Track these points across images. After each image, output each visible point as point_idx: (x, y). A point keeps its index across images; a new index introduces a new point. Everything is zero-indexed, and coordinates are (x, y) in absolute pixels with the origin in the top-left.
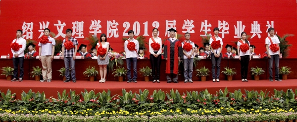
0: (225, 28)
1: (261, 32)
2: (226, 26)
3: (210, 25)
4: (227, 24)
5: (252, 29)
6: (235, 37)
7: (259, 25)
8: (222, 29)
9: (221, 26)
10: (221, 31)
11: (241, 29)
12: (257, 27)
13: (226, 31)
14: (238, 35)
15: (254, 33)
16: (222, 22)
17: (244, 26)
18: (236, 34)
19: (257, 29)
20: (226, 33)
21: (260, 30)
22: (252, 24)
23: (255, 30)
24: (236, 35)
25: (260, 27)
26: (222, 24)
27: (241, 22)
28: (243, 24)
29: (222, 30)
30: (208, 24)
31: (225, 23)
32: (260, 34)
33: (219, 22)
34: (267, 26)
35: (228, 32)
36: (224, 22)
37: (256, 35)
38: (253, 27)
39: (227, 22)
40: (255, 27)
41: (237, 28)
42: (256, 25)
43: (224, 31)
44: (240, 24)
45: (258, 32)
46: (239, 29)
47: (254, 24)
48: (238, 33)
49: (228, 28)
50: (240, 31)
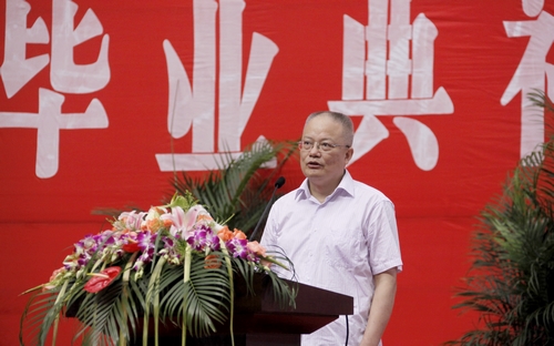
0: (69, 76)
1: (443, 104)
2: (85, 54)
4: (92, 26)
5: (351, 72)
6: (166, 162)
7: (425, 29)
8: (43, 79)
9: (33, 50)
10: (27, 100)
11: (230, 76)
12: (400, 50)
13: (75, 103)
14: (202, 142)
15: (370, 111)
17: (265, 50)
18: (176, 130)
19: (399, 67)
20: (74, 121)
22: (349, 23)
23: (376, 79)
24: (184, 145)
25: (440, 47)
26: (38, 33)
27: (233, 6)
28: (251, 25)
31: (70, 25)
32: (428, 120)
33: (17, 8)
34: (514, 29)
35: (96, 117)
36: (64, 8)
37: (384, 133)
38: (363, 47)
39: (90, 15)
40: (377, 54)
41: (196, 66)
42: (389, 23)
43: (62, 99)
44: (221, 23)
45: (409, 97)
46: (214, 79)
47: (371, 17)
48: (197, 122)
49: (98, 75)
50: (221, 101)
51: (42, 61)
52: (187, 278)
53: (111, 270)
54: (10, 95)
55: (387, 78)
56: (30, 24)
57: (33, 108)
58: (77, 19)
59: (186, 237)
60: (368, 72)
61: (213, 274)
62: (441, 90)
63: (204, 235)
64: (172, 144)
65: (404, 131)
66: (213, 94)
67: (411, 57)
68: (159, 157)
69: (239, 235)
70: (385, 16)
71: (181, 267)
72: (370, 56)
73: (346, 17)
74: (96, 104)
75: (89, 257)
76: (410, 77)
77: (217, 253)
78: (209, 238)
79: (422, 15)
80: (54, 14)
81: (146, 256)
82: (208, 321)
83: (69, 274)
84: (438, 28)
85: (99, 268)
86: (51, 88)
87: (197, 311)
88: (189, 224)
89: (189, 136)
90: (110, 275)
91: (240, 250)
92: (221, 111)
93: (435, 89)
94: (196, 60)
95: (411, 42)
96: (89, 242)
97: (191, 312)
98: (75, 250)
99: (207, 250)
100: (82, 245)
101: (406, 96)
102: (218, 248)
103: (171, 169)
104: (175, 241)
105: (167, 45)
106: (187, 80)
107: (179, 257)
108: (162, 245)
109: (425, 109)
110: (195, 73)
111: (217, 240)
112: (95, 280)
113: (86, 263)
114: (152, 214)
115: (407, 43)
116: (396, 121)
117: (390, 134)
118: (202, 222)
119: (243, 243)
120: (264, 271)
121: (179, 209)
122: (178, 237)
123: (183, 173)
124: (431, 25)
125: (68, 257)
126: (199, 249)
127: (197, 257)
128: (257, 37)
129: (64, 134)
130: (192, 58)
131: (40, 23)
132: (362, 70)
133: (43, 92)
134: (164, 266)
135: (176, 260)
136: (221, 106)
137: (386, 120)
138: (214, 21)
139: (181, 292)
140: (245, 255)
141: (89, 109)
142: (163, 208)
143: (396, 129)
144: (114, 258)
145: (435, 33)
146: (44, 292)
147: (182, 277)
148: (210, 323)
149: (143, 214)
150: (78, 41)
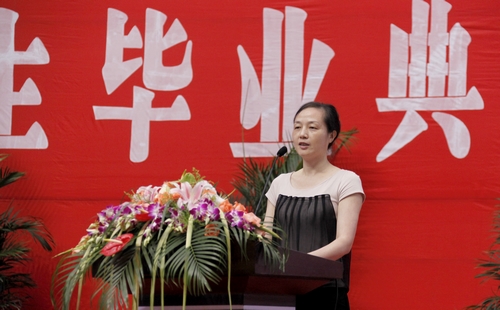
1: (475, 101)
2: (172, 57)
3: (38, 53)
4: (178, 34)
5: (396, 73)
6: (239, 150)
7: (460, 37)
8: (137, 79)
9: (129, 54)
10: (123, 96)
11: (294, 76)
12: (438, 55)
13: (163, 99)
14: (269, 132)
15: (412, 107)
16: (136, 21)
17: (323, 54)
18: (248, 123)
19: (437, 69)
20: (162, 115)
21: (470, 83)
22: (395, 31)
23: (417, 80)
24: (254, 135)
25: (472, 51)
26: (134, 40)
27: (297, 16)
28: (311, 33)
29: (137, 92)
30: (22, 44)
31: (161, 32)
32: (461, 115)
33: (116, 18)
35: (180, 111)
36: (155, 18)
37: (424, 126)
38: (407, 52)
39: (177, 23)
40: (419, 58)
41: (264, 68)
42: (429, 31)
43: (152, 95)
44: (286, 30)
45: (446, 95)
46: (280, 78)
47: (414, 26)
48: (264, 115)
49: (182, 75)
50: (285, 97)
51: (136, 63)
52: (188, 244)
53: (124, 236)
54: (109, 91)
55: (427, 78)
56: (127, 32)
57: (128, 102)
58: (166, 28)
59: (190, 208)
60: (410, 73)
61: (211, 241)
62: (474, 89)
63: (205, 206)
64: (243, 134)
65: (441, 124)
66: (279, 92)
67: (447, 60)
68: (233, 146)
69: (238, 207)
70: (426, 25)
71: (184, 235)
72: (412, 59)
73: (393, 26)
74: (180, 100)
75: (107, 225)
76: (447, 77)
77: (216, 223)
78: (210, 209)
79: (458, 24)
80: (147, 24)
81: (154, 224)
82: (204, 282)
83: (92, 240)
84: (471, 36)
85: (116, 235)
86: (144, 87)
87: (196, 273)
88: (196, 198)
89: (258, 128)
90: (124, 240)
91: (237, 220)
92: (285, 106)
93: (468, 89)
94: (264, 63)
95: (448, 47)
96: (110, 212)
97: (191, 273)
98: (98, 219)
99: (207, 220)
100: (105, 214)
101: (443, 94)
102: (218, 218)
103: (241, 155)
104: (180, 212)
105: (240, 50)
106: (257, 80)
107: (182, 226)
108: (169, 216)
109: (460, 105)
110: (264, 74)
111: (217, 211)
112: (110, 245)
113: (105, 230)
114: (165, 188)
115: (445, 48)
116: (435, 116)
117: (429, 127)
118: (205, 196)
119: (240, 214)
120: (257, 238)
121: (187, 184)
122: (184, 208)
123: (250, 159)
124: (465, 32)
125: (92, 225)
126: (200, 218)
127: (199, 226)
128: (317, 44)
129: (154, 125)
130: (261, 61)
131: (135, 30)
132: (404, 72)
133: (136, 89)
134: (170, 234)
135: (179, 228)
136: (285, 102)
137: (426, 115)
138: (280, 30)
139: (183, 256)
140: (241, 225)
141: (175, 104)
142: (174, 183)
143: (435, 122)
144: (128, 226)
145: (469, 40)
146: (73, 255)
147: (184, 243)
148: (206, 283)
149: (157, 188)
150: (167, 46)
